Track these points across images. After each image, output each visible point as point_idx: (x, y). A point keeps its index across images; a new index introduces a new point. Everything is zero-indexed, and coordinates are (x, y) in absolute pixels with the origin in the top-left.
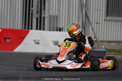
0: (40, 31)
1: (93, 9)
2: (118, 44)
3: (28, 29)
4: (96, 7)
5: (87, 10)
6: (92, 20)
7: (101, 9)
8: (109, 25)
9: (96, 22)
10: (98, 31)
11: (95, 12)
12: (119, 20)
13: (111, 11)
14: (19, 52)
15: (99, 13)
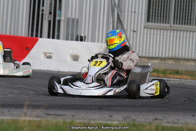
0: (53, 40)
1: (128, 11)
2: (163, 62)
3: (37, 36)
4: (133, 8)
5: (121, 11)
6: (127, 27)
7: (140, 11)
8: (150, 34)
9: (132, 29)
10: (134, 43)
11: (131, 15)
12: (164, 28)
13: (154, 14)
15: (136, 17)
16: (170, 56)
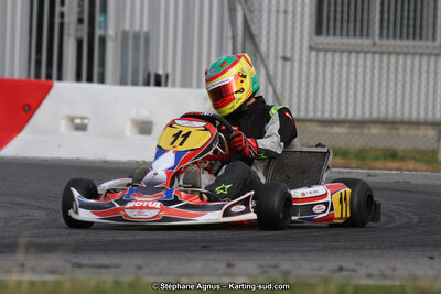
0: (89, 85)
1: (270, 10)
2: (357, 131)
3: (49, 77)
4: (282, 3)
5: (251, 12)
6: (268, 48)
7: (299, 9)
9: (281, 54)
10: (287, 86)
11: (277, 18)
12: (358, 49)
13: (332, 15)
14: (17, 159)
15: (290, 23)
16: (375, 115)
